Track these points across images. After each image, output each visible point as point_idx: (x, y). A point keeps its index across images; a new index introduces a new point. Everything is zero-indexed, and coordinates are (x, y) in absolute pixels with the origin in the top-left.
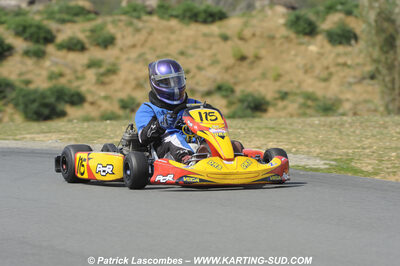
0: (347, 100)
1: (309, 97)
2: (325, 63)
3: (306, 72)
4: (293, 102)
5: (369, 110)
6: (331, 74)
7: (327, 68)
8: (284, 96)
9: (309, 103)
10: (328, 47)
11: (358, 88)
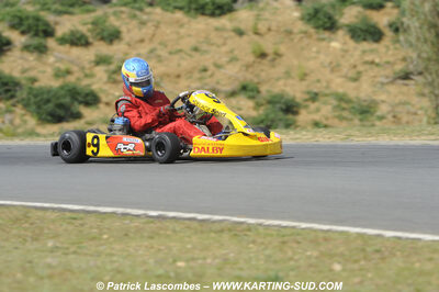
0: (383, 102)
1: (342, 98)
2: (352, 61)
3: (332, 71)
4: (325, 103)
5: (408, 113)
6: (359, 73)
7: (355, 67)
8: (314, 97)
9: (344, 105)
10: (352, 44)
11: (393, 89)
